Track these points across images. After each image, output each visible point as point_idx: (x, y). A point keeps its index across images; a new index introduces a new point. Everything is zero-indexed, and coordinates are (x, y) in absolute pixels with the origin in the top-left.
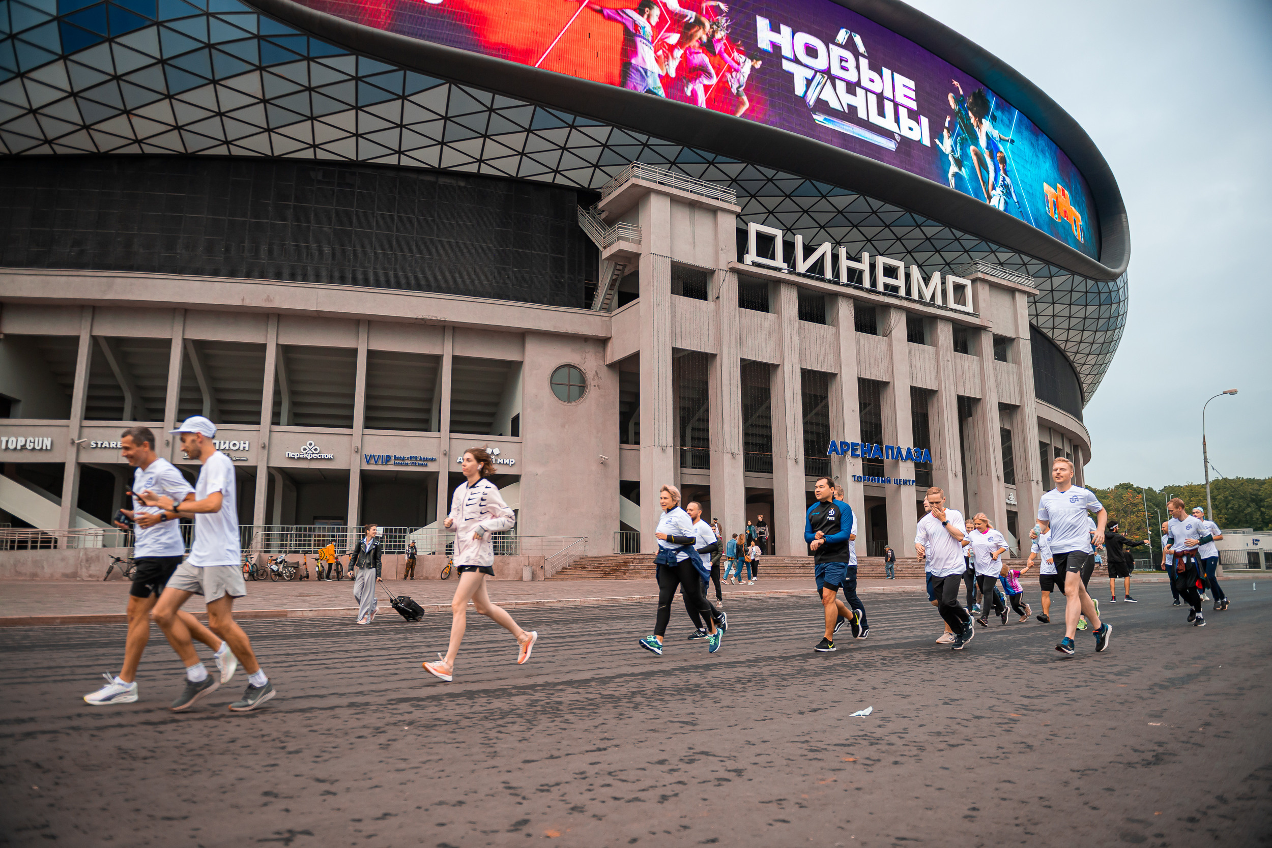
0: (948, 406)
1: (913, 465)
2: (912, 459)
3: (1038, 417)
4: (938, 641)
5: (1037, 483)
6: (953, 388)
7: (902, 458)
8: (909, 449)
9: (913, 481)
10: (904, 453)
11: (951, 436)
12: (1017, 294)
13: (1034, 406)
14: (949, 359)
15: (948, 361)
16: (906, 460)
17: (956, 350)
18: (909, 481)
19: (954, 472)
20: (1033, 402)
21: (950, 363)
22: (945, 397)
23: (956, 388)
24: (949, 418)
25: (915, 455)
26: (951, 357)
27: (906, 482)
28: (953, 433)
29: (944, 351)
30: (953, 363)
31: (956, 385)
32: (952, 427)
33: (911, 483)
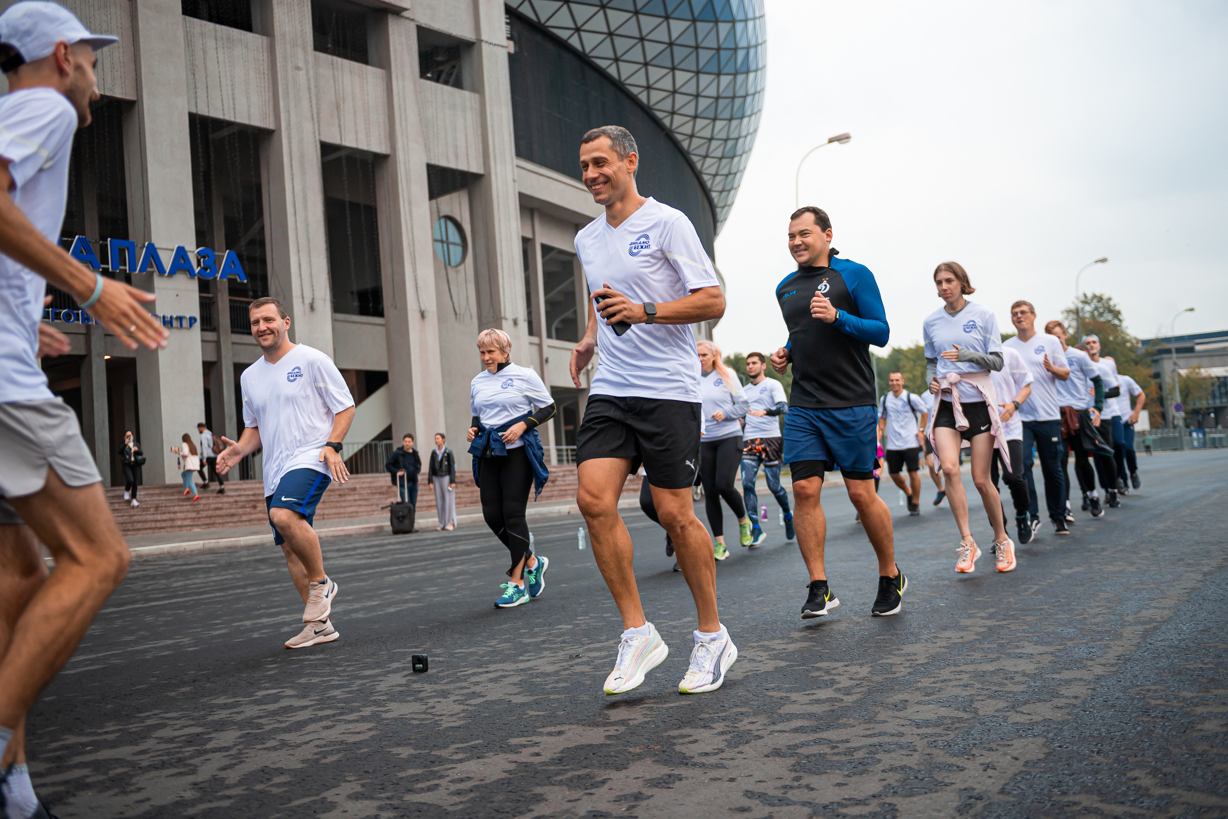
0: (295, 163)
1: (194, 285)
2: (192, 274)
3: (521, 195)
4: (287, 643)
5: (515, 322)
6: (308, 126)
7: (161, 271)
8: (181, 253)
9: (192, 320)
10: (167, 260)
11: (301, 226)
13: (510, 178)
14: (301, 64)
15: (298, 68)
16: (172, 273)
17: (319, 47)
18: (180, 319)
19: (308, 301)
20: (509, 167)
21: (302, 73)
22: (290, 147)
23: (316, 126)
24: (298, 189)
25: (199, 264)
26: (306, 62)
27: (171, 323)
28: (306, 219)
29: (288, 47)
30: (311, 74)
31: (316, 119)
32: (306, 208)
33: (185, 323)
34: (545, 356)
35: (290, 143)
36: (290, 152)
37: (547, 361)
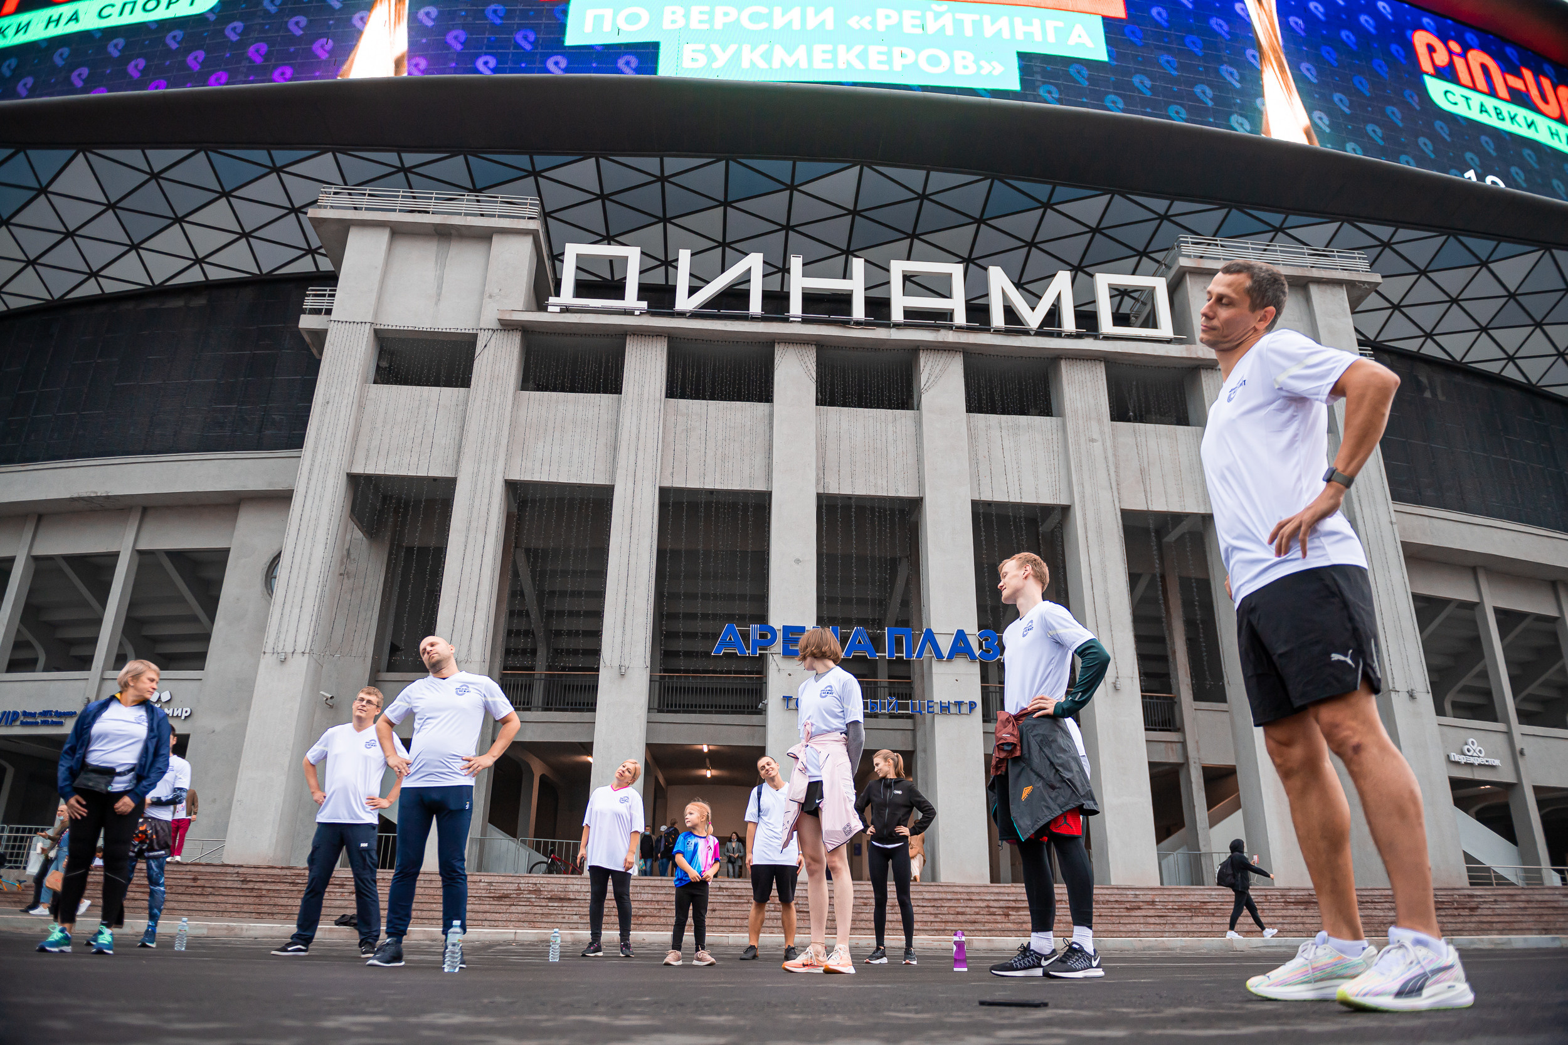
1: (976, 669)
2: (973, 658)
3: (1404, 545)
5: (1411, 695)
6: (1106, 496)
7: (939, 656)
8: (961, 636)
9: (972, 705)
10: (945, 645)
12: (1314, 290)
15: (1093, 440)
16: (951, 658)
17: (1117, 417)
18: (959, 704)
21: (1097, 446)
22: (1085, 519)
23: (1116, 494)
24: (1095, 560)
25: (981, 646)
26: (1102, 433)
27: (948, 708)
28: (1106, 592)
29: (1081, 422)
30: (1109, 444)
31: (1117, 486)
32: (1105, 580)
33: (965, 709)
34: (1518, 747)
35: (1084, 515)
36: (1085, 524)
37: (1522, 753)
